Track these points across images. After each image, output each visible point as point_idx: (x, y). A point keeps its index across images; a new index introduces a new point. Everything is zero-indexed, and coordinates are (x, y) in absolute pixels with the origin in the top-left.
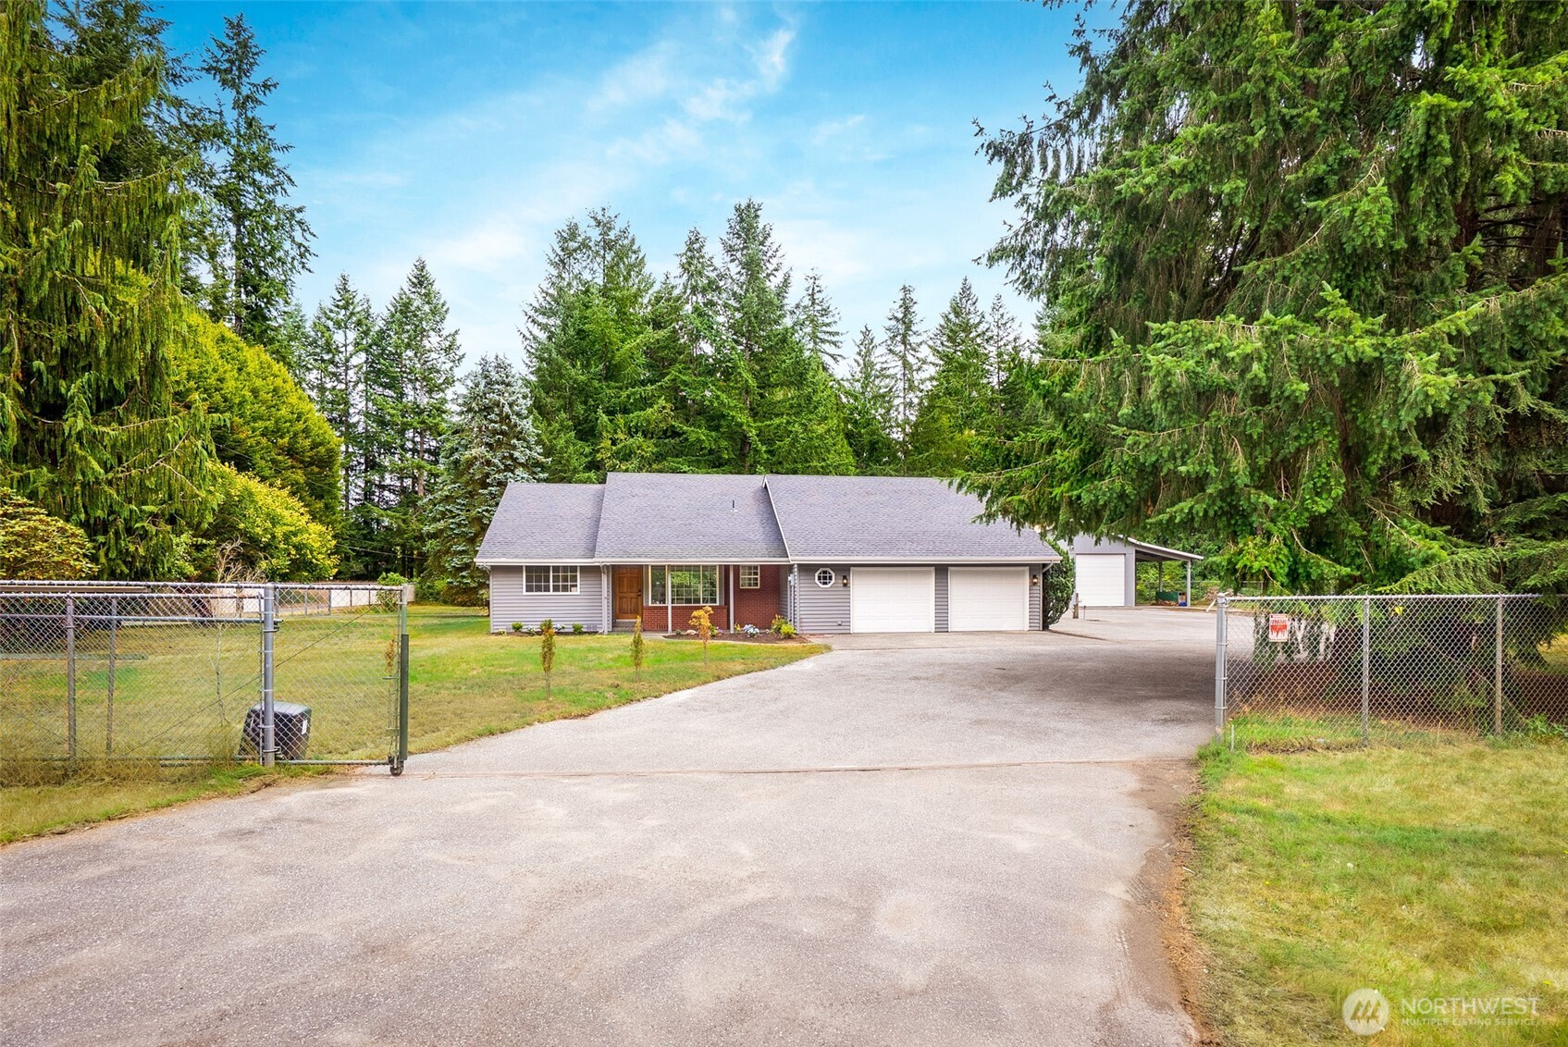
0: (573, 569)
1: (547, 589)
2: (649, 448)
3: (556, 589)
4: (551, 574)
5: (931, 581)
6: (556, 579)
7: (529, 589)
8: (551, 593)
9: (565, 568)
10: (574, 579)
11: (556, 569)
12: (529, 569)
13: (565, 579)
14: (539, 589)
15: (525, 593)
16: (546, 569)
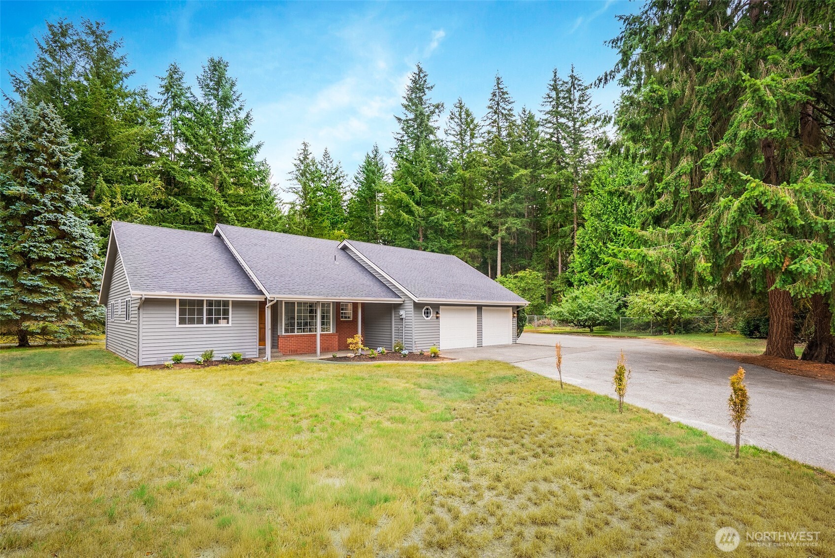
0: (226, 303)
1: (200, 321)
2: (146, 212)
3: (210, 321)
4: (205, 308)
5: (474, 315)
6: (210, 312)
7: (182, 321)
8: (205, 325)
9: (218, 303)
10: (226, 312)
11: (210, 303)
12: (183, 302)
13: (218, 312)
14: (192, 321)
15: (178, 325)
16: (200, 303)
